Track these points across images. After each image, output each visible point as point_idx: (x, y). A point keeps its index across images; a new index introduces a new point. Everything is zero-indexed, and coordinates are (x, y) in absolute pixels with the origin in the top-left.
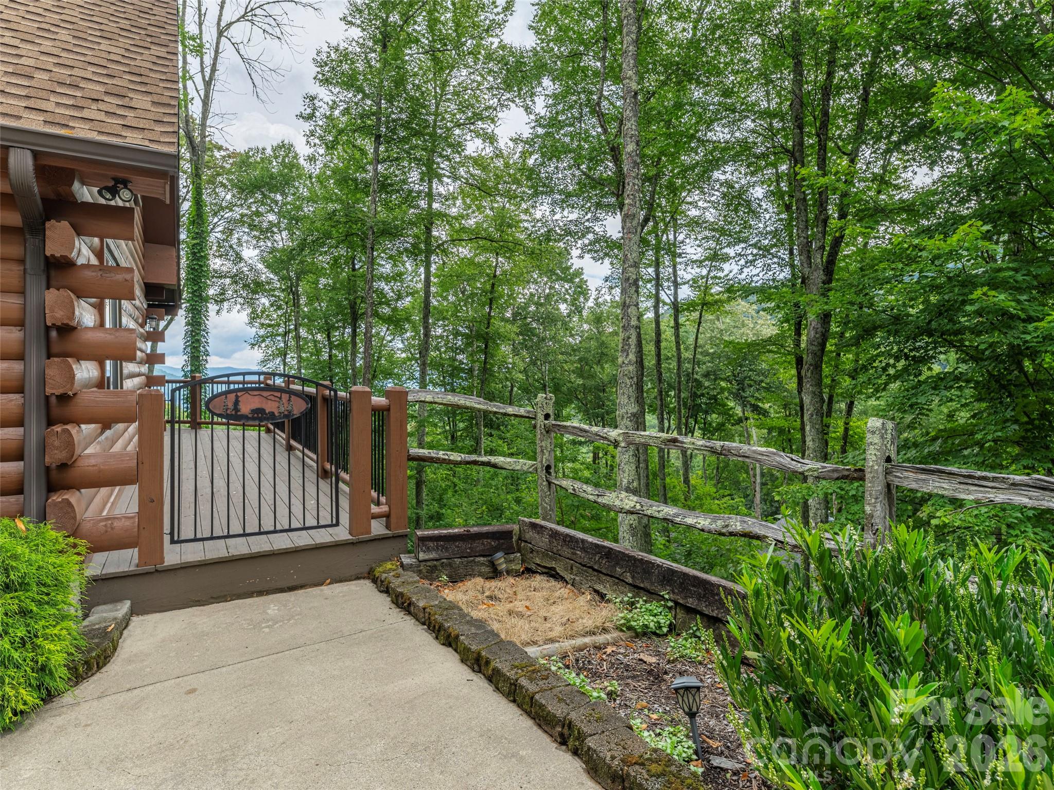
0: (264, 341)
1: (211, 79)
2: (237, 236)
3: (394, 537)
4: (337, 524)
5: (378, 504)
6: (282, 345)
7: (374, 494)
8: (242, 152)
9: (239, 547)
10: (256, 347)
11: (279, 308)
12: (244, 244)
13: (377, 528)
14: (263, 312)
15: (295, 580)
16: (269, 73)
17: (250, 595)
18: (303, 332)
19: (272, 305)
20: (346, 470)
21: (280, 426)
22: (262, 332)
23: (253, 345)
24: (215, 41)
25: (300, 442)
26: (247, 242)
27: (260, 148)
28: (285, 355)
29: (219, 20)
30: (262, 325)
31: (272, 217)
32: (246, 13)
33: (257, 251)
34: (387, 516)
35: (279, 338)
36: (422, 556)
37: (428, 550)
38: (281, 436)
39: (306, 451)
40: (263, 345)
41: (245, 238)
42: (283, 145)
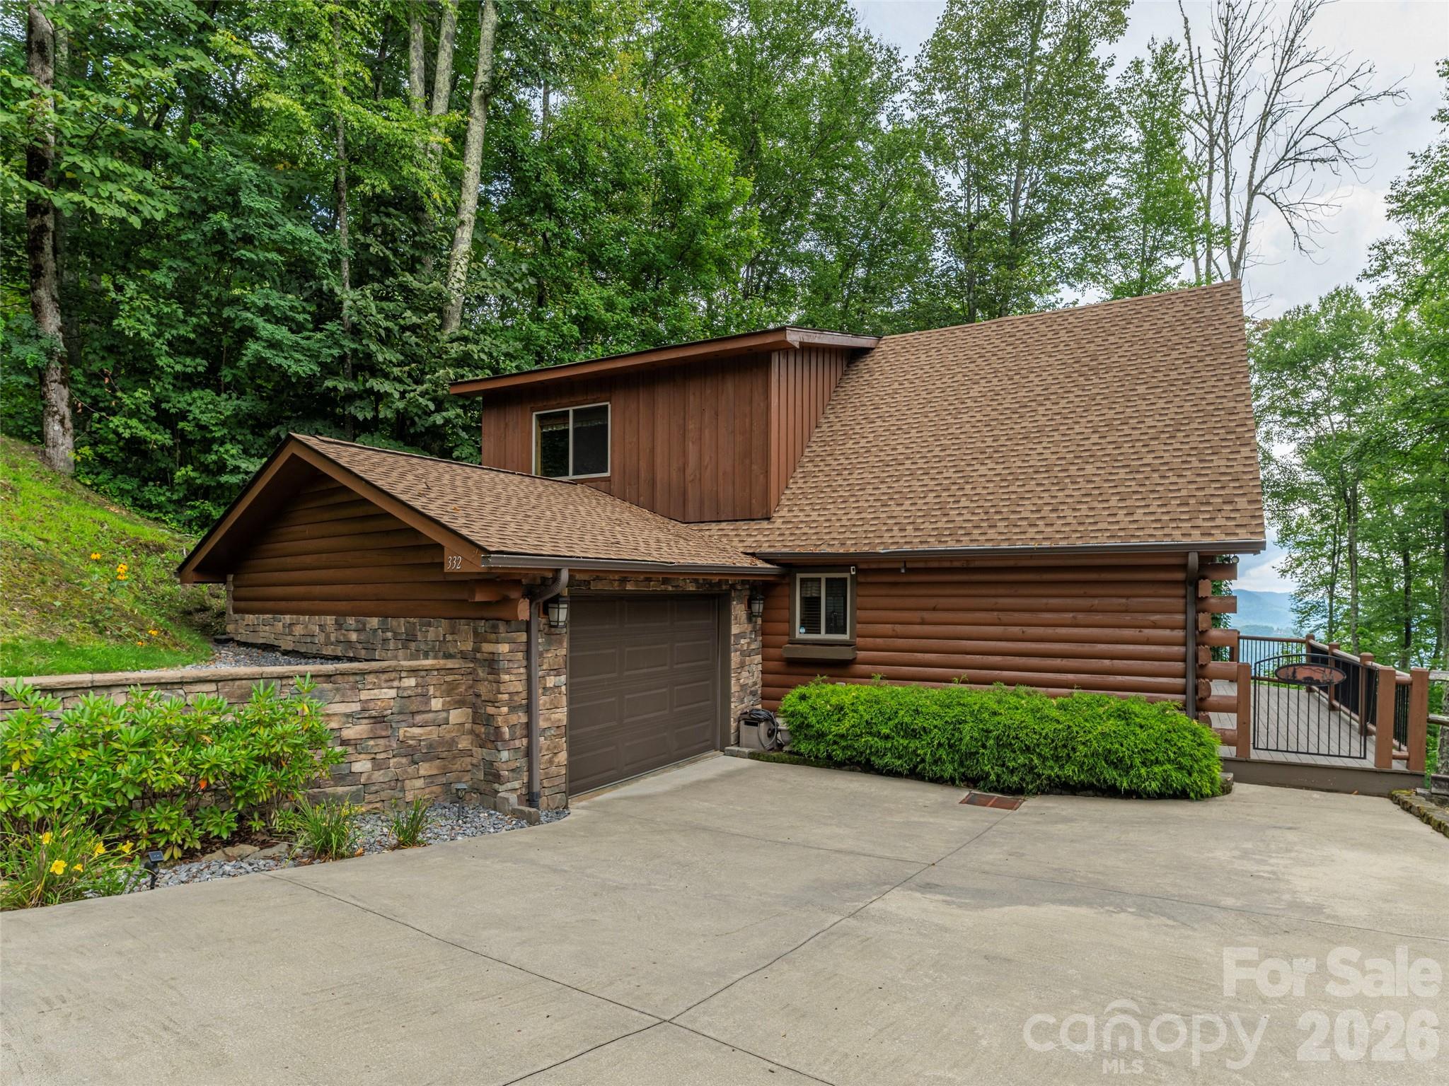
0: (1300, 565)
1: (1239, 258)
2: (1265, 429)
3: (1411, 775)
4: (1365, 758)
5: (1400, 750)
6: (1328, 569)
7: (1396, 743)
8: (1277, 319)
9: (1293, 758)
10: (1289, 575)
11: (1324, 518)
12: (1275, 438)
13: (1397, 766)
14: (1299, 526)
15: (1331, 786)
16: (1318, 210)
17: (1301, 787)
18: (1363, 550)
19: (1313, 516)
20: (1374, 723)
21: (1325, 689)
22: (1297, 554)
23: (1284, 572)
24: (1245, 208)
25: (1347, 706)
26: (1279, 434)
27: (1302, 306)
28: (1333, 585)
29: (1252, 177)
30: (1299, 544)
31: (1315, 394)
32: (1287, 152)
33: (1294, 445)
34: (1408, 759)
35: (1324, 560)
36: (1434, 790)
37: (1440, 787)
38: (1325, 697)
39: (1353, 715)
40: (1299, 571)
41: (1276, 429)
42: (1338, 294)
